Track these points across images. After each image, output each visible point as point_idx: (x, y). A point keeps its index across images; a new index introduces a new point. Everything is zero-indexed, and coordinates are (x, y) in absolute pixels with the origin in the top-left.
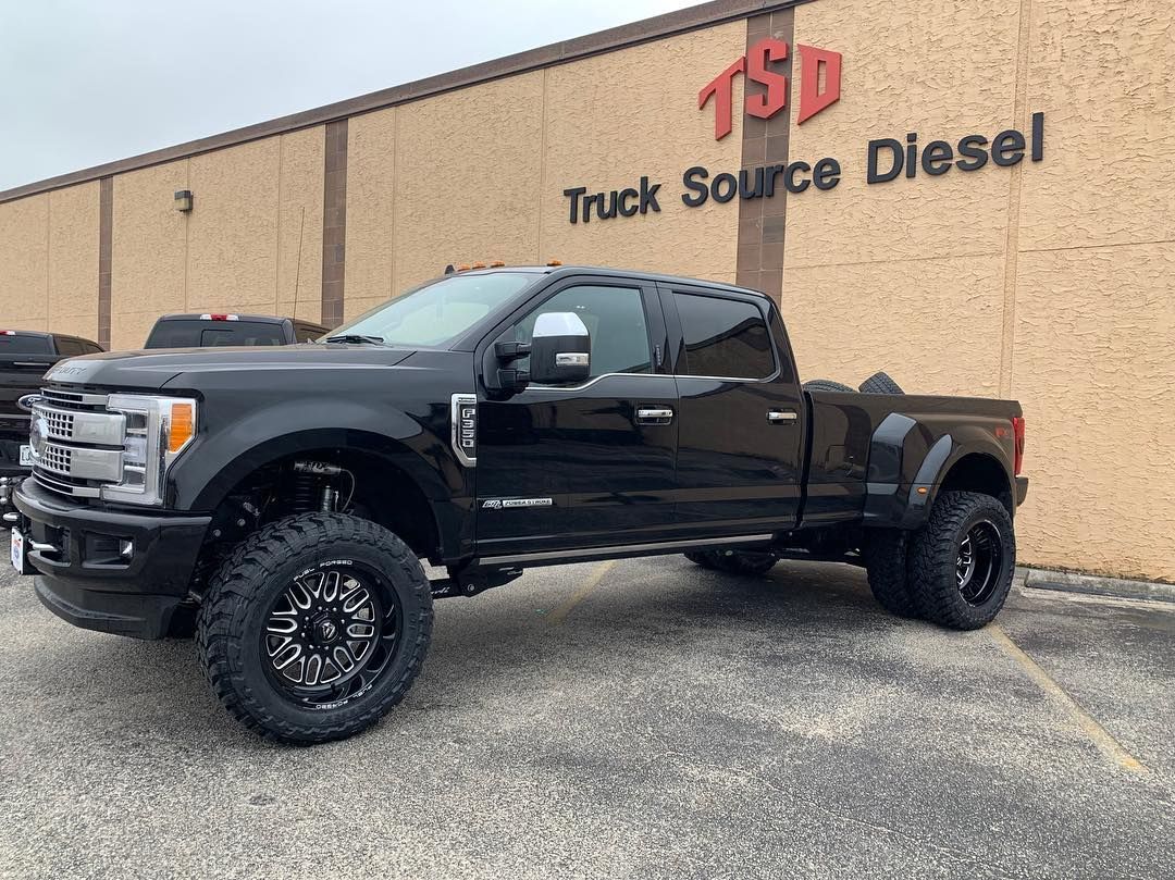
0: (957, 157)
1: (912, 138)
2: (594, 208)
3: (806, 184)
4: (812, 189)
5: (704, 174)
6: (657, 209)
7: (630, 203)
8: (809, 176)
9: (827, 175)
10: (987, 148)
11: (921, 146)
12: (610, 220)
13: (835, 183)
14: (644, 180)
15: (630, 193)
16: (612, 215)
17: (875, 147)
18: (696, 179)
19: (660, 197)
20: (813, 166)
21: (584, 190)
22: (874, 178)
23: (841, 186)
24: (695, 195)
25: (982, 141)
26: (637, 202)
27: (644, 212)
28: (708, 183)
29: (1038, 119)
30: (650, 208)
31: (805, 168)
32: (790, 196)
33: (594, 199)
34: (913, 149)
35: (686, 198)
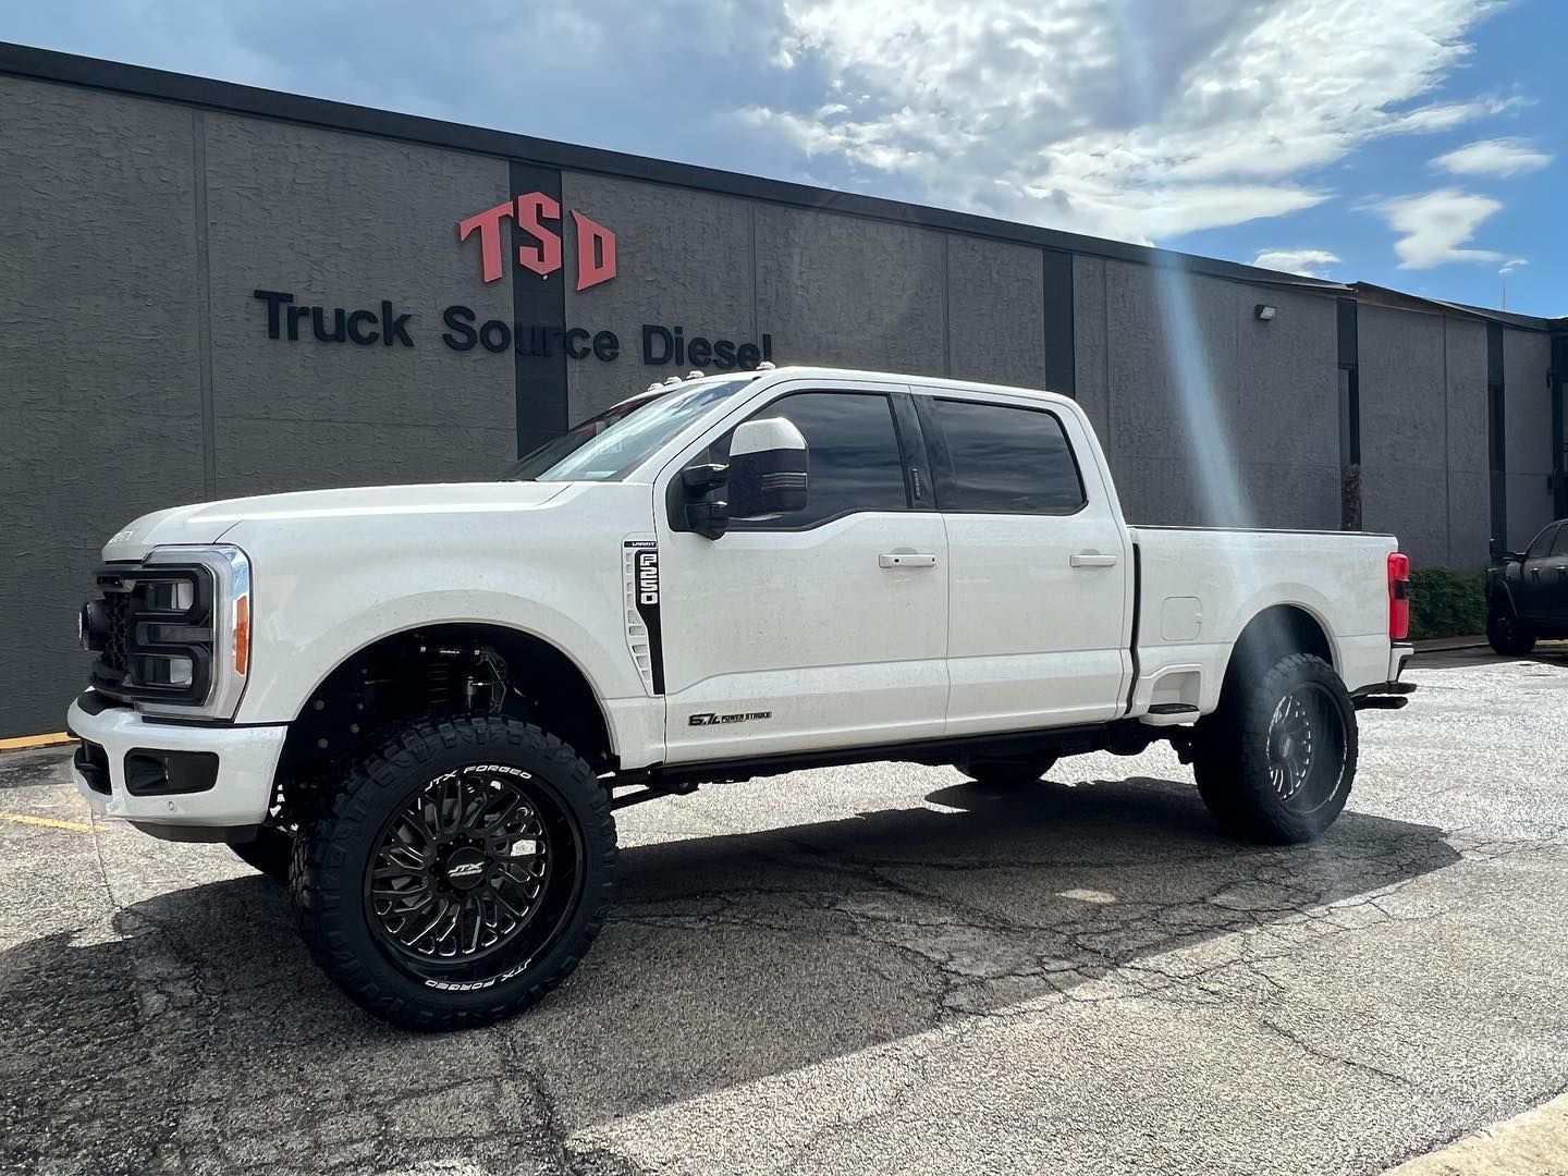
0: (714, 356)
1: (679, 330)
2: (305, 326)
3: (586, 351)
4: (592, 358)
5: (470, 316)
6: (408, 343)
7: (365, 329)
8: (589, 344)
9: (606, 347)
10: (735, 353)
11: (687, 339)
12: (335, 345)
13: (615, 356)
14: (387, 306)
15: (368, 316)
16: (339, 338)
17: (648, 332)
18: (460, 319)
19: (410, 328)
20: (592, 336)
21: (289, 298)
22: (648, 359)
23: (619, 360)
24: (460, 338)
25: (730, 345)
26: (378, 328)
27: (388, 342)
28: (477, 326)
29: (767, 339)
30: (396, 340)
31: (584, 334)
32: (570, 360)
33: (304, 311)
34: (680, 341)
35: (447, 339)
